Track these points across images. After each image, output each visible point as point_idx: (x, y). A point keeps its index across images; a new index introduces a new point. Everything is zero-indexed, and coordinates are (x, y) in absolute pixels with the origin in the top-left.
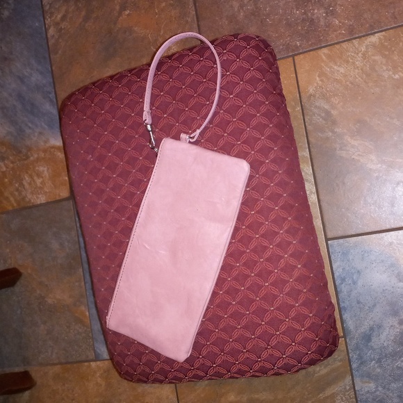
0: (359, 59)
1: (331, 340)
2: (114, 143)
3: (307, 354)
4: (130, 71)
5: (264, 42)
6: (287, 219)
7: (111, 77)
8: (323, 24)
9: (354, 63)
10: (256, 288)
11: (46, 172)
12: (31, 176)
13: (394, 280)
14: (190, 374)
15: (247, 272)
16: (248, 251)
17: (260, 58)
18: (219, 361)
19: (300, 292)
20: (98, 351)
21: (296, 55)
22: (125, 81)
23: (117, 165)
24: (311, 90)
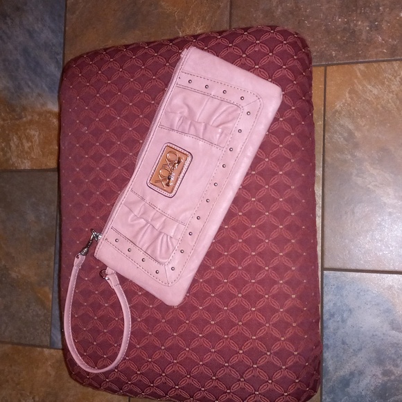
0: (396, 83)
1: (311, 385)
2: (114, 118)
3: (283, 395)
4: (148, 43)
5: (303, 41)
6: (289, 241)
7: (127, 46)
8: (365, 38)
9: (389, 86)
10: (240, 311)
11: (36, 137)
12: (20, 138)
13: (386, 327)
14: (148, 391)
15: (234, 291)
16: (240, 268)
17: (295, 57)
18: (183, 384)
19: (288, 325)
20: (54, 338)
21: (329, 65)
22: (140, 53)
23: (114, 143)
24: (338, 106)
